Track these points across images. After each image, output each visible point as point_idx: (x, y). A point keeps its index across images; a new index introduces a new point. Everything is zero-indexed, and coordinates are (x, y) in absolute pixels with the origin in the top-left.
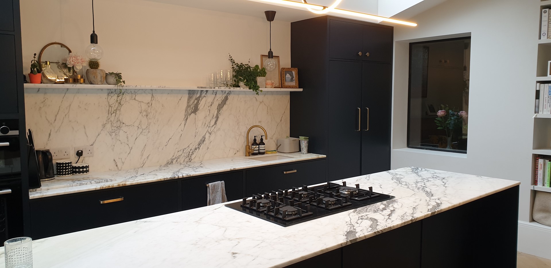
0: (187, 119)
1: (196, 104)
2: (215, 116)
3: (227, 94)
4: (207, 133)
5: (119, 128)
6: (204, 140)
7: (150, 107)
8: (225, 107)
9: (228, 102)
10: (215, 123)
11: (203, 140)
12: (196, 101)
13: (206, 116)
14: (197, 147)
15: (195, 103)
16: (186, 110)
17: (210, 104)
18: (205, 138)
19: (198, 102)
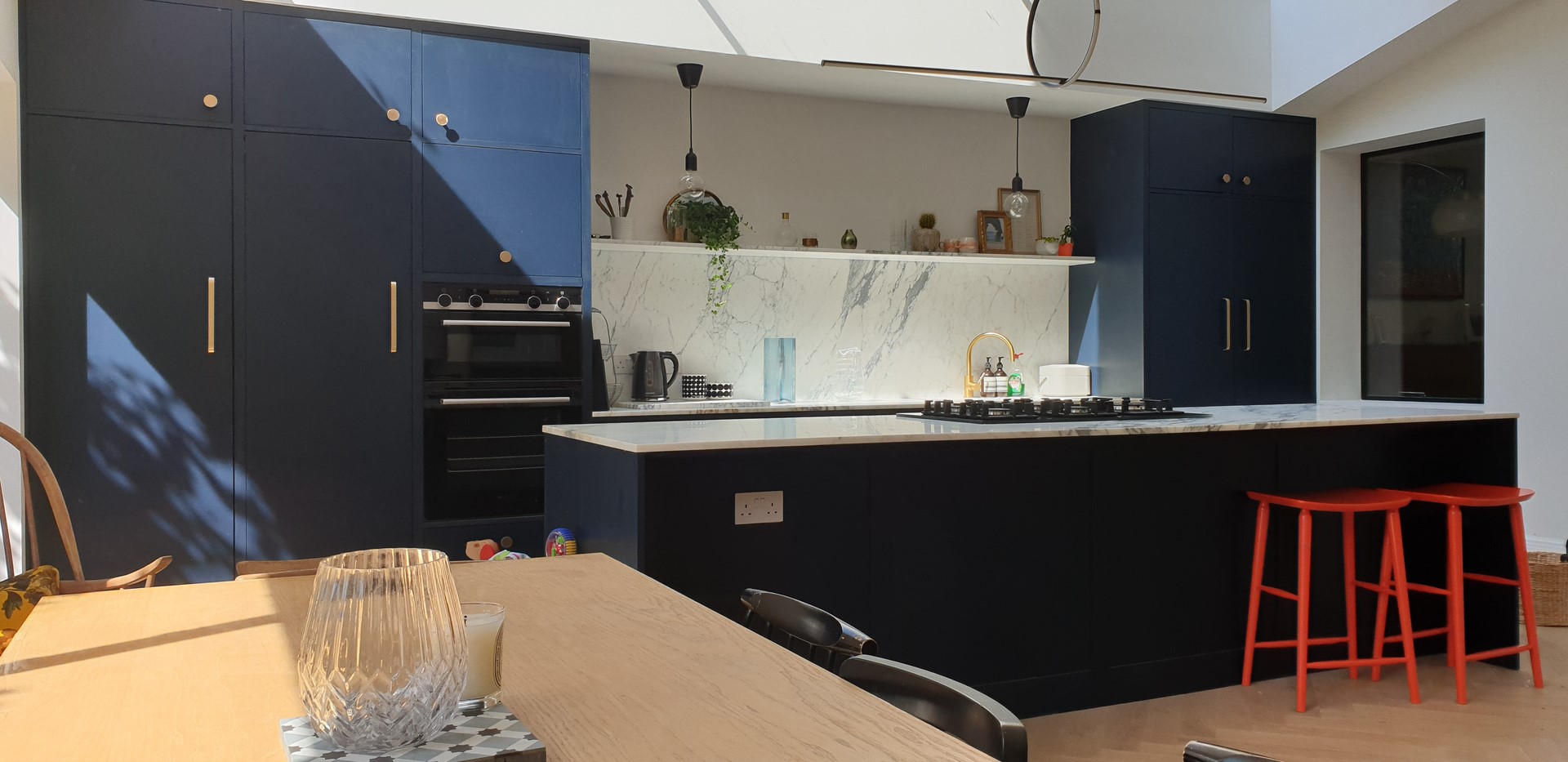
1: (864, 287)
2: (901, 311)
3: (927, 268)
4: (885, 346)
5: (725, 325)
6: (878, 359)
7: (780, 289)
8: (922, 294)
9: (928, 285)
10: (902, 326)
12: (864, 281)
13: (883, 312)
15: (863, 284)
16: (845, 299)
17: (892, 287)
18: (880, 355)
19: (868, 283)
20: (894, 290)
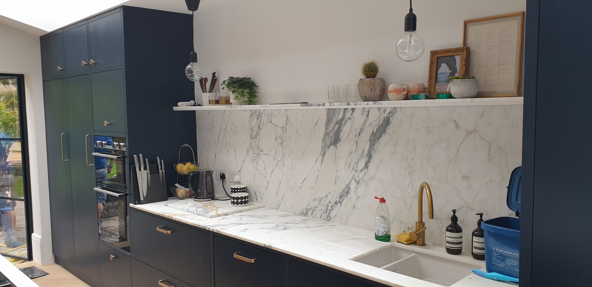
0: (325, 153)
1: (337, 131)
2: (366, 153)
3: (389, 113)
4: (353, 181)
5: (258, 155)
6: (348, 191)
7: (285, 132)
8: (384, 138)
9: (389, 129)
10: (366, 166)
11: (346, 192)
12: (337, 126)
13: (351, 152)
14: (338, 199)
15: (336, 129)
16: (323, 140)
17: (358, 131)
18: (349, 188)
19: (339, 128)
20: (359, 134)
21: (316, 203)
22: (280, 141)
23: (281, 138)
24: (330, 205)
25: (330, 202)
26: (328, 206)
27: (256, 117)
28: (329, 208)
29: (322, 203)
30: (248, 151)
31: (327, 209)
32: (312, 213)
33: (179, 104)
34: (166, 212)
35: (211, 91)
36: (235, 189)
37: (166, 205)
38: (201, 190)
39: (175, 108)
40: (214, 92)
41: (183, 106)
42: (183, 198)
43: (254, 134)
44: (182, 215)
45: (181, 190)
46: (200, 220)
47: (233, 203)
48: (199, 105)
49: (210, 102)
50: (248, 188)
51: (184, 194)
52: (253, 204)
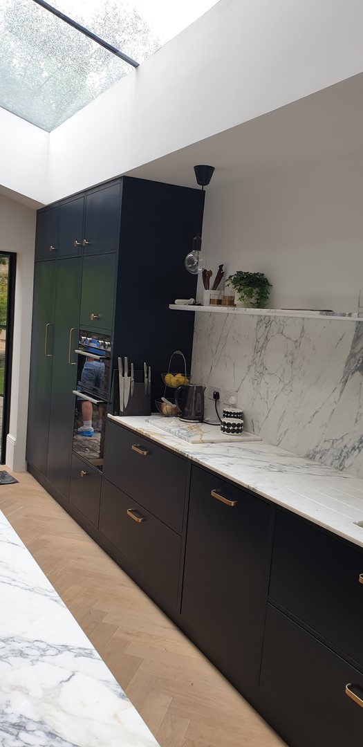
0: (346, 381)
5: (261, 374)
16: (347, 363)
21: (327, 446)
22: (290, 358)
23: (292, 355)
24: (345, 450)
25: (345, 447)
26: (342, 451)
27: (264, 325)
28: (344, 454)
29: (335, 446)
30: (249, 367)
31: (341, 455)
32: (321, 458)
33: (176, 301)
34: (145, 428)
35: (214, 288)
36: (227, 413)
37: (147, 421)
38: (189, 409)
39: (172, 307)
40: (219, 290)
41: (180, 305)
42: (167, 416)
43: (259, 346)
44: (162, 435)
45: (167, 406)
46: (180, 444)
47: (223, 430)
48: (200, 305)
49: (212, 302)
50: (245, 414)
51: (169, 411)
52: (247, 435)
